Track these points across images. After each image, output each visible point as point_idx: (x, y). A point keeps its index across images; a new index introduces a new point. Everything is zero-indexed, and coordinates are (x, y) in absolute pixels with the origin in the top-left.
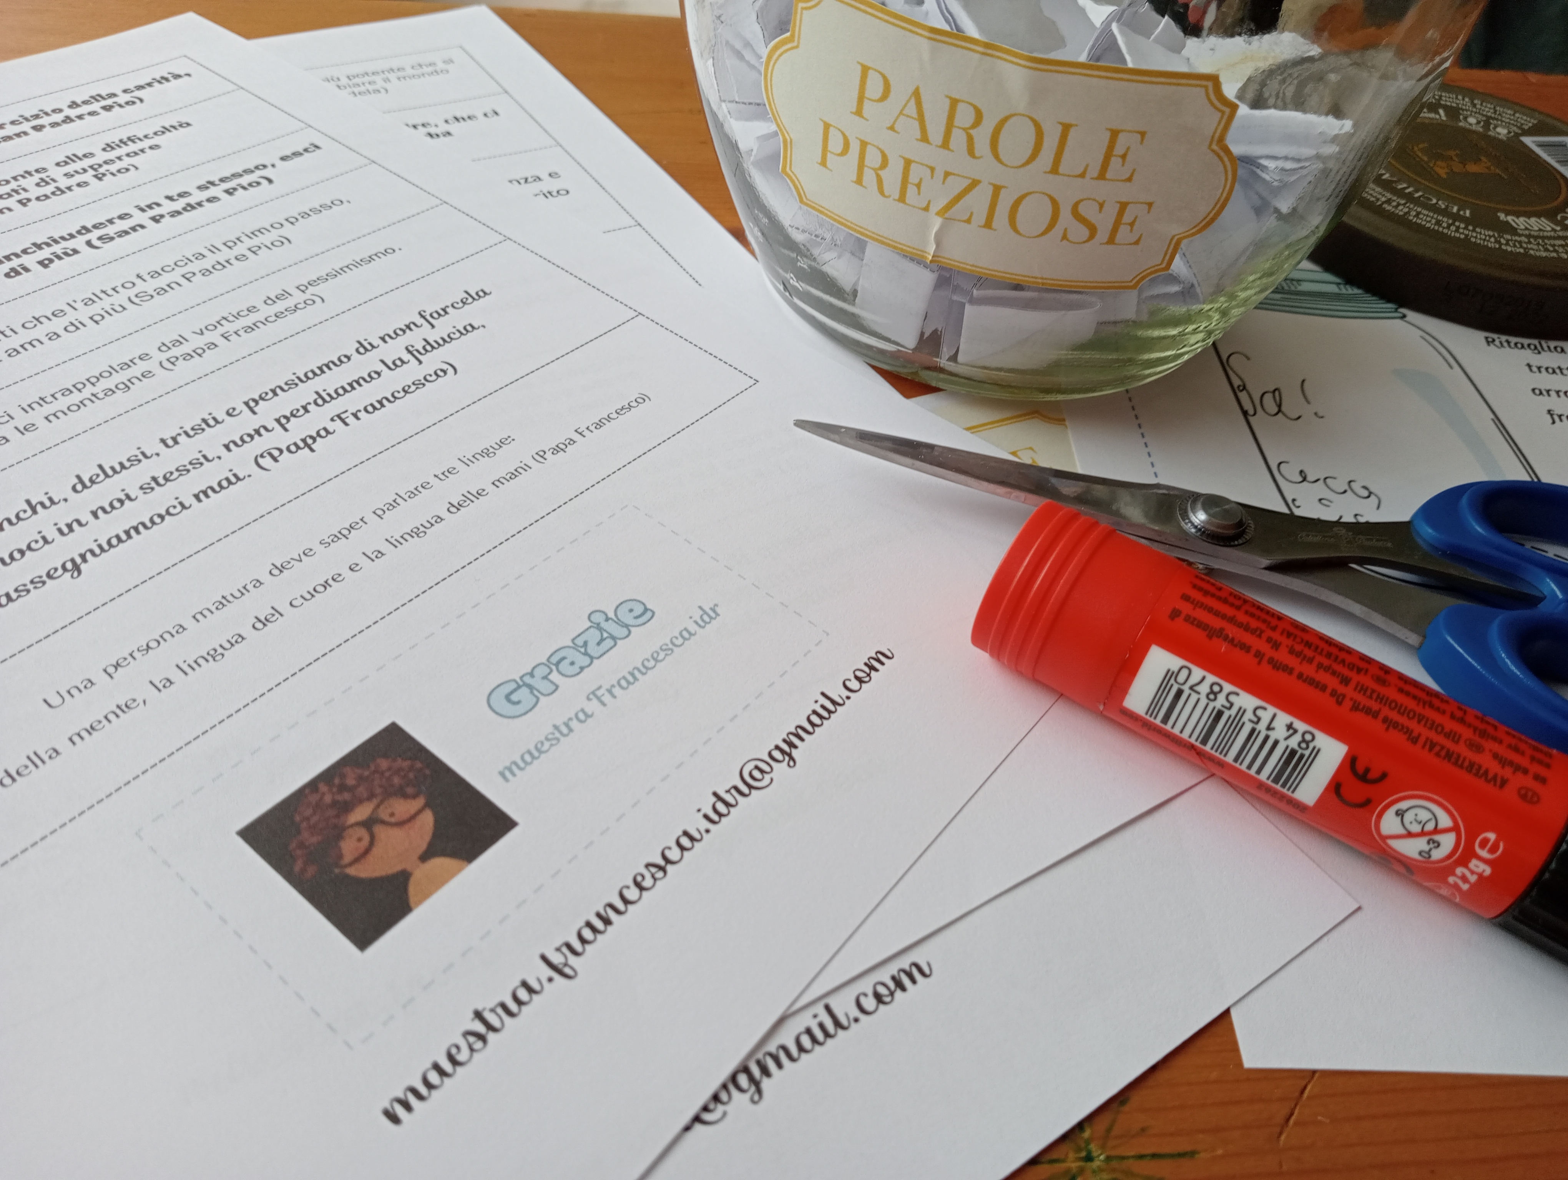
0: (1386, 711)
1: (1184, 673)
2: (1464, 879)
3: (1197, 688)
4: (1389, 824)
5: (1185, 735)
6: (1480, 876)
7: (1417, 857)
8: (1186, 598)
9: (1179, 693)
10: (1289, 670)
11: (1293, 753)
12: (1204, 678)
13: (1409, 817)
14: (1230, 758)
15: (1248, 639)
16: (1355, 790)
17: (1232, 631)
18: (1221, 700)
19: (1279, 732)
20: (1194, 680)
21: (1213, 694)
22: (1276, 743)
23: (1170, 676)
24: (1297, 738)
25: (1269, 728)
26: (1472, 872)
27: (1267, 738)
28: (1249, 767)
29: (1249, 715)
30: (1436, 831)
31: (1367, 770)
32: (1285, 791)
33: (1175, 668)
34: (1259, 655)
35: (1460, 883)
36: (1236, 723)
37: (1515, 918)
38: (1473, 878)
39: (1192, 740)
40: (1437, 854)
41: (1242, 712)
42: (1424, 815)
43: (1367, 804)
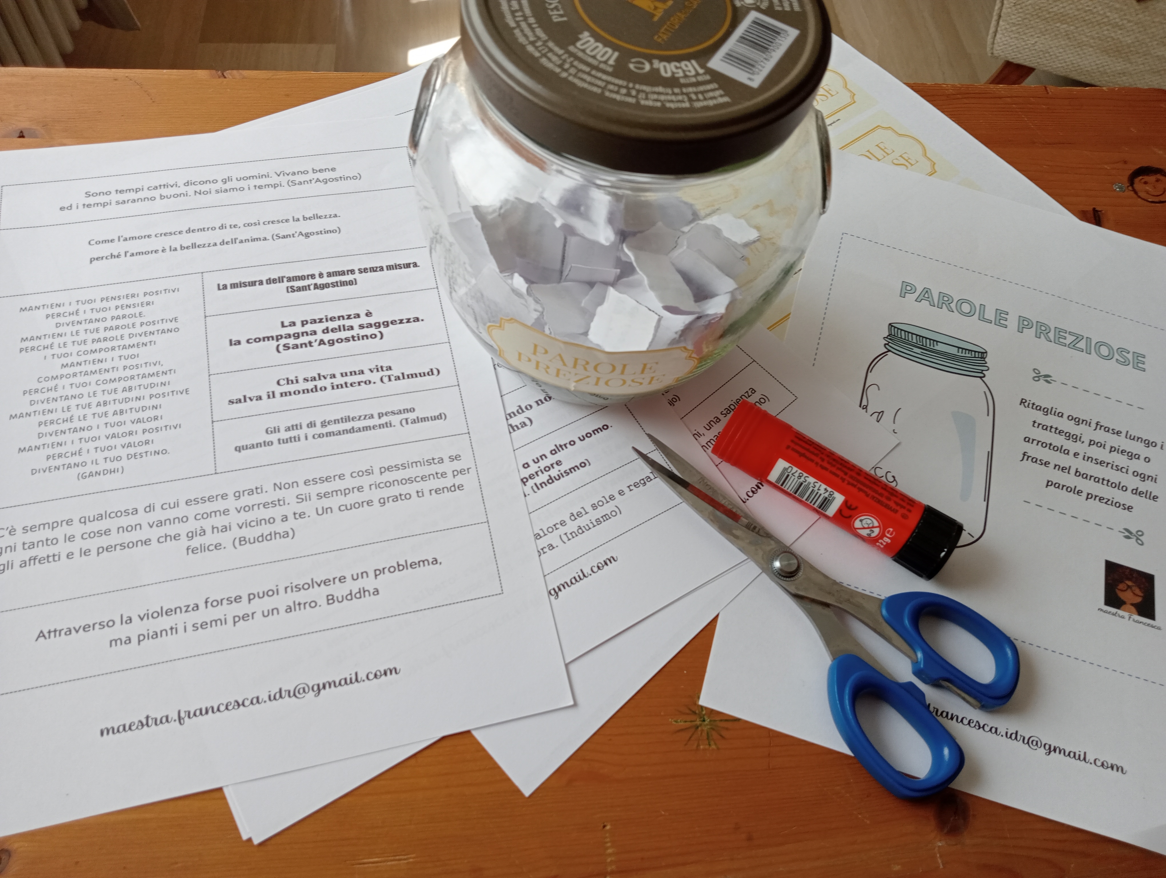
0: (859, 485)
1: (790, 468)
2: (882, 544)
3: (794, 474)
4: (857, 524)
5: (789, 491)
6: (887, 542)
7: (867, 536)
8: (792, 441)
9: (788, 476)
10: (826, 469)
11: (826, 498)
12: (797, 471)
13: (864, 522)
14: (804, 499)
15: (813, 457)
16: (847, 512)
17: (808, 454)
18: (802, 479)
19: (822, 491)
20: (794, 471)
21: (800, 477)
22: (821, 495)
23: (785, 469)
24: (828, 493)
25: (819, 490)
26: (884, 542)
27: (818, 492)
28: (811, 503)
29: (812, 485)
30: (873, 527)
31: (851, 505)
32: (822, 511)
33: (787, 467)
34: (817, 464)
35: (880, 545)
36: (807, 488)
37: (898, 557)
38: (885, 544)
39: (791, 492)
40: (873, 535)
41: (809, 483)
42: (869, 522)
43: (850, 517)
